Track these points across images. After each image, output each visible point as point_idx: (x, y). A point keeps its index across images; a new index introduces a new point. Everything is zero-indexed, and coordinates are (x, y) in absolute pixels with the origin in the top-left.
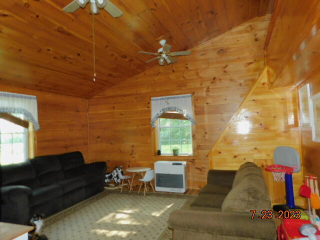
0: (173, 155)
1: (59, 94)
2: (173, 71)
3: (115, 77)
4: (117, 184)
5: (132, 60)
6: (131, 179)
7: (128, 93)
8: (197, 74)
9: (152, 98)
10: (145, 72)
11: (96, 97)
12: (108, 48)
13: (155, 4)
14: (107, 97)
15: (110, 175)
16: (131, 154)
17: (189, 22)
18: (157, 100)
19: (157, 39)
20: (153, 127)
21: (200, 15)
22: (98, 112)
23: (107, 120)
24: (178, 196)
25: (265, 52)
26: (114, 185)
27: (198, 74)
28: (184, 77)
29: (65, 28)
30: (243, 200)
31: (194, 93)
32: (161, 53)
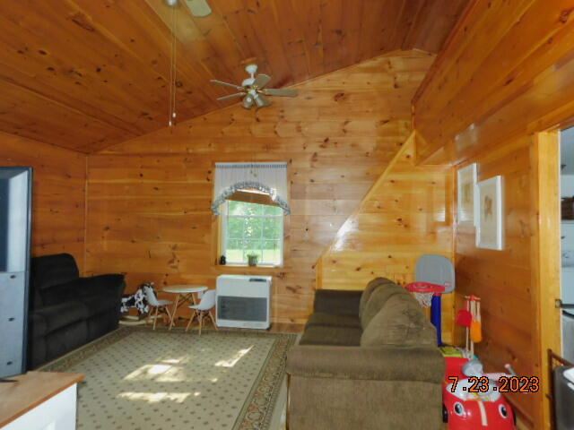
0: (247, 265)
1: (35, 139)
2: (258, 120)
3: (151, 119)
4: (142, 316)
5: (190, 93)
6: (170, 307)
7: (171, 151)
8: (299, 129)
9: (217, 164)
10: (206, 116)
11: (105, 152)
12: (155, 66)
13: (258, 4)
14: (128, 155)
15: (130, 298)
16: (171, 262)
17: (301, 41)
18: (227, 167)
19: (243, 62)
20: (215, 214)
21: (320, 34)
22: (105, 181)
23: (127, 197)
24: (258, 334)
25: (413, 108)
26: (137, 318)
27: (300, 131)
28: (276, 132)
29: (89, 18)
30: (401, 327)
31: (291, 161)
32: (248, 87)
